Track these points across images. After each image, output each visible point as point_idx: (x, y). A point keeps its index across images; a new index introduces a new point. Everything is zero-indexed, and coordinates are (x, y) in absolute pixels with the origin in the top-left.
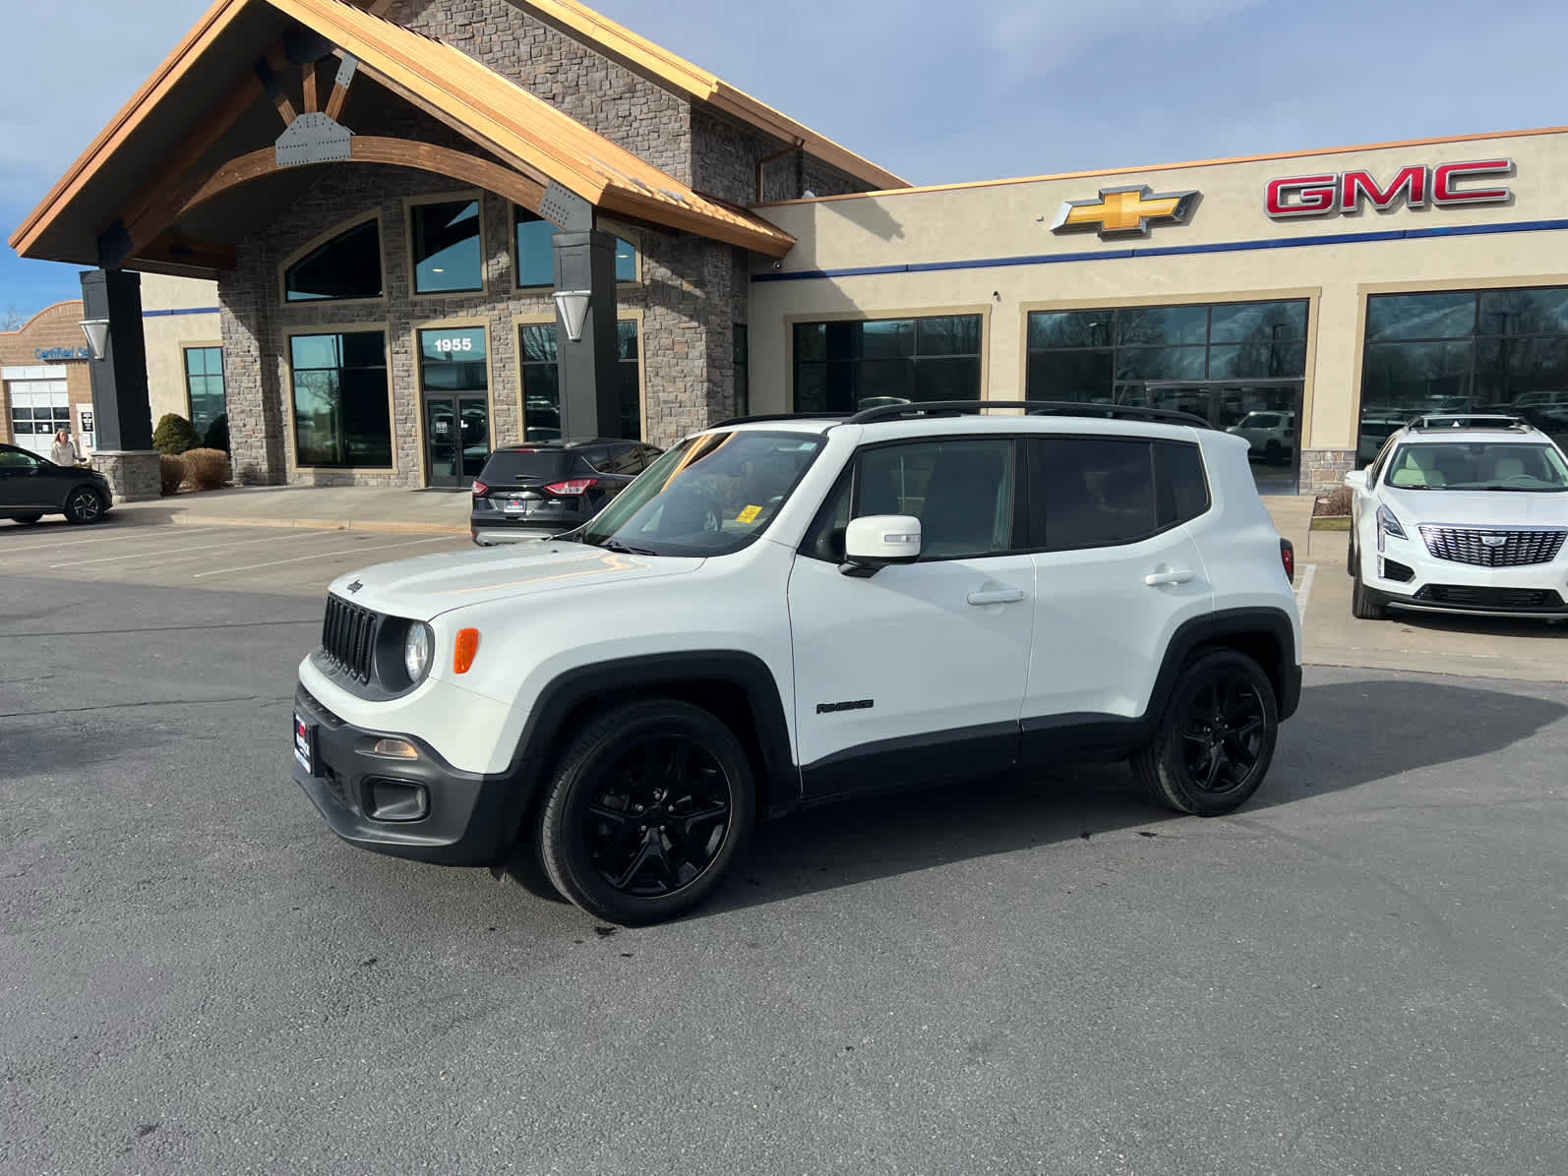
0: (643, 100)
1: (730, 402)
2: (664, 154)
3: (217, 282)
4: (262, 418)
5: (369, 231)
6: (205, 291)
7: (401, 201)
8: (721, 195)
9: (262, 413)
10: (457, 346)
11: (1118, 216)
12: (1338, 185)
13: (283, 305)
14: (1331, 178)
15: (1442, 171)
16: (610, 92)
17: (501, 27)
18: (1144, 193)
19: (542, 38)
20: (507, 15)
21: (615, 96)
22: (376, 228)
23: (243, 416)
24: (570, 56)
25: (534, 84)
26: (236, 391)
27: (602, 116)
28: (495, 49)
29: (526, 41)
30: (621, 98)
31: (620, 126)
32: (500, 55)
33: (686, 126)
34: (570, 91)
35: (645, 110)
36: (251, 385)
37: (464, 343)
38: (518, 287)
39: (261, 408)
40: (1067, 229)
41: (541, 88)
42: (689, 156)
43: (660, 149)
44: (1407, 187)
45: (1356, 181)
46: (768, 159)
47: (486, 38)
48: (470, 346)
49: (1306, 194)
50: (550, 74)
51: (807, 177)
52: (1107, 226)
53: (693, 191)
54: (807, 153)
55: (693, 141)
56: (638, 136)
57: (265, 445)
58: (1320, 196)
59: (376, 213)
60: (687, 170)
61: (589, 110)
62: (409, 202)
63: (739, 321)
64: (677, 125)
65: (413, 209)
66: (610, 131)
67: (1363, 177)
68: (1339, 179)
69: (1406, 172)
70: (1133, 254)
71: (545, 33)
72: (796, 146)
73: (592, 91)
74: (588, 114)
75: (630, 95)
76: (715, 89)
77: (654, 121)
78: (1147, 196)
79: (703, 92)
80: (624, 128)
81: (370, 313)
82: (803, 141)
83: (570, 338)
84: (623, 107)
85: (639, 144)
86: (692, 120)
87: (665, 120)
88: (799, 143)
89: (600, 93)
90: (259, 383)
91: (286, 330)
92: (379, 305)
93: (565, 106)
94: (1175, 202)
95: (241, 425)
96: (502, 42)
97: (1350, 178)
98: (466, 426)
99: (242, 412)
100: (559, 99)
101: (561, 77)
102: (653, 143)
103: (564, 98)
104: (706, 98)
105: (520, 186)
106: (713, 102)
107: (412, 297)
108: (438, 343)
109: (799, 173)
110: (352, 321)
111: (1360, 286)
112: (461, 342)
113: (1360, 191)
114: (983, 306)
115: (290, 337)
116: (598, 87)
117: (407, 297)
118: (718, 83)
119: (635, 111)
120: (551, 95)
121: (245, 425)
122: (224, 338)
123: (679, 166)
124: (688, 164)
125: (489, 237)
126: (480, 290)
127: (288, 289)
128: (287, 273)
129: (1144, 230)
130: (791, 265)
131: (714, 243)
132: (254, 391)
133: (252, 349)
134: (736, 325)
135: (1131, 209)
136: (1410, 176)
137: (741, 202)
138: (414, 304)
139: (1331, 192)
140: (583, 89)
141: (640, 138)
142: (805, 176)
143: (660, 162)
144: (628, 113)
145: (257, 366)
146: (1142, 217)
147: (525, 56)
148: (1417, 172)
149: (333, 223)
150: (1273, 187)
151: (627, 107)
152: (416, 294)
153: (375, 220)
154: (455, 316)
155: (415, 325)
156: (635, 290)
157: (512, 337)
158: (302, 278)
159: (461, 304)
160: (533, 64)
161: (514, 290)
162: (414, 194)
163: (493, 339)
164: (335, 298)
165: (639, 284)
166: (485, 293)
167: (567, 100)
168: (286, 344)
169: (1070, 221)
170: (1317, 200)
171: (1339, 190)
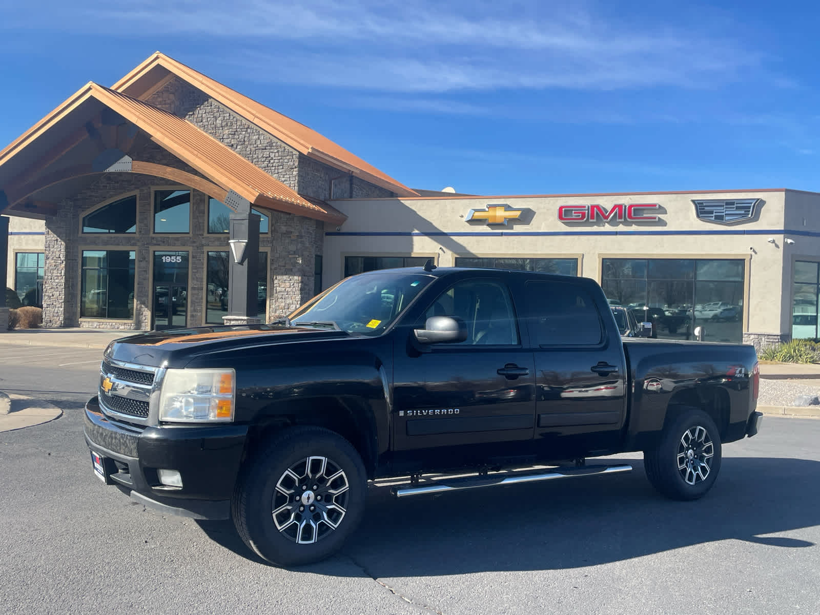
0: (276, 151)
2: (285, 176)
3: (45, 221)
4: (63, 292)
5: (132, 201)
6: (39, 225)
7: (150, 188)
8: (312, 195)
9: (63, 290)
10: (173, 260)
11: (495, 217)
12: (588, 210)
13: (80, 234)
14: (585, 207)
15: (631, 206)
16: (261, 145)
17: (207, 111)
19: (228, 118)
20: (211, 106)
21: (262, 148)
22: (135, 200)
23: (52, 290)
24: (241, 127)
25: (223, 138)
26: (50, 277)
27: (255, 156)
28: (204, 121)
29: (219, 119)
30: (265, 149)
31: (265, 161)
32: (206, 123)
33: (296, 164)
34: (240, 143)
35: (277, 154)
36: (59, 275)
37: (177, 259)
38: (209, 233)
39: (63, 287)
40: (472, 221)
41: (226, 141)
42: (297, 178)
43: (284, 173)
44: (616, 213)
45: (595, 208)
46: (334, 179)
47: (200, 115)
48: (181, 260)
49: (575, 213)
50: (231, 134)
51: (355, 186)
52: (490, 221)
53: (298, 194)
54: (355, 177)
55: (299, 171)
56: (273, 166)
57: (63, 306)
58: (580, 214)
59: (136, 192)
60: (296, 185)
61: (249, 153)
62: (153, 189)
63: (319, 254)
64: (292, 163)
65: (156, 192)
66: (259, 163)
67: (598, 207)
68: (588, 208)
69: (615, 207)
70: (502, 234)
71: (230, 116)
72: (349, 174)
73: (251, 144)
74: (248, 154)
75: (269, 148)
76: (310, 150)
77: (281, 160)
79: (305, 151)
80: (266, 163)
81: (129, 241)
82: (353, 172)
83: (237, 261)
84: (266, 153)
85: (273, 171)
86: (299, 162)
87: (286, 161)
88: (351, 172)
89: (255, 146)
90: (63, 274)
91: (81, 248)
92: (134, 238)
93: (238, 150)
94: (518, 213)
95: (51, 295)
96: (208, 118)
97: (593, 207)
98: (175, 300)
99: (52, 288)
100: (235, 146)
101: (236, 137)
102: (280, 171)
103: (237, 146)
104: (306, 154)
105: (216, 190)
106: (310, 156)
107: (152, 234)
108: (164, 258)
109: (351, 184)
110: (118, 245)
111: (599, 254)
112: (176, 258)
113: (597, 213)
114: (435, 254)
115: (83, 251)
116: (254, 143)
117: (149, 234)
118: (312, 148)
119: (272, 155)
120: (230, 144)
121: (53, 296)
122: (46, 250)
123: (292, 182)
124: (296, 181)
125: (195, 207)
126: (188, 233)
127: (84, 226)
128: (84, 219)
129: (506, 224)
130: (345, 229)
131: (307, 218)
132: (60, 278)
133: (61, 256)
134: (316, 256)
135: (501, 214)
136: (617, 208)
137: (322, 198)
138: (153, 238)
139: (585, 213)
140: (247, 143)
141: (274, 168)
143: (283, 179)
144: (268, 156)
145: (63, 265)
146: (505, 218)
147: (219, 125)
148: (620, 207)
149: (111, 196)
150: (561, 208)
151: (268, 153)
152: (154, 233)
153: (136, 196)
154: (174, 245)
155: (152, 249)
156: (267, 238)
157: (203, 257)
158: (92, 221)
159: (177, 239)
160: (222, 129)
161: (206, 235)
162: (157, 185)
163: (193, 257)
164: (109, 233)
165: (269, 235)
166: (191, 235)
167: (239, 147)
168: (80, 255)
169: (474, 218)
170: (579, 216)
171: (588, 212)
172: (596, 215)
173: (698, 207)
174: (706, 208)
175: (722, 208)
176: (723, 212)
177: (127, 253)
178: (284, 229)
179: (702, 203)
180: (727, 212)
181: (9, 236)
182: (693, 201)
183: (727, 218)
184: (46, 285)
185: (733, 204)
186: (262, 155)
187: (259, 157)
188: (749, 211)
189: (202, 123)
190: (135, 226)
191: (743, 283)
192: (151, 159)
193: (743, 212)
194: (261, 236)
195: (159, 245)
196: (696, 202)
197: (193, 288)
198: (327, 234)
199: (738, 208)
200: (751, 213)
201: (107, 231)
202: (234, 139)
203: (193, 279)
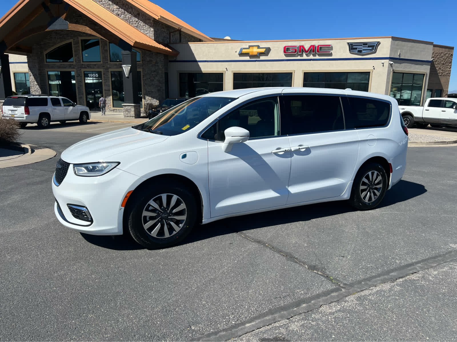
0: (141, 17)
1: (164, 92)
3: (26, 56)
5: (69, 45)
6: (24, 58)
7: (78, 38)
8: (161, 41)
9: (41, 91)
11: (253, 52)
12: (298, 48)
13: (45, 63)
14: (296, 46)
15: (318, 46)
16: (133, 15)
18: (258, 47)
22: (71, 44)
24: (123, 5)
25: (113, 11)
26: (33, 85)
27: (131, 20)
32: (104, 2)
33: (152, 25)
34: (123, 13)
38: (110, 61)
40: (241, 54)
42: (153, 32)
43: (146, 30)
44: (311, 49)
46: (172, 32)
49: (292, 49)
50: (118, 9)
52: (250, 54)
53: (154, 41)
54: (182, 31)
55: (154, 28)
56: (140, 26)
58: (294, 50)
59: (71, 40)
60: (153, 36)
61: (128, 18)
62: (80, 38)
64: (150, 24)
65: (82, 40)
66: (133, 24)
67: (303, 47)
68: (298, 47)
69: (311, 46)
70: (256, 61)
76: (160, 17)
77: (144, 23)
78: (259, 48)
79: (157, 18)
80: (137, 24)
81: (70, 66)
82: (181, 29)
83: (126, 76)
87: (147, 23)
88: (180, 29)
91: (47, 70)
92: (73, 65)
93: (122, 17)
94: (264, 50)
97: (300, 46)
99: (35, 91)
100: (120, 15)
102: (144, 28)
103: (121, 15)
104: (157, 19)
105: (113, 39)
106: (159, 20)
107: (82, 63)
108: (89, 75)
109: (180, 35)
110: (65, 68)
111: (303, 70)
112: (95, 75)
113: (302, 49)
114: (224, 71)
115: (48, 72)
117: (80, 62)
118: (160, 16)
120: (118, 14)
122: (29, 71)
123: (151, 34)
124: (153, 34)
125: (102, 48)
126: (100, 62)
127: (46, 58)
128: (46, 55)
129: (258, 56)
130: (179, 59)
131: (159, 53)
132: (38, 85)
134: (165, 73)
135: (255, 50)
136: (312, 47)
137: (166, 42)
139: (296, 49)
141: (141, 27)
142: (182, 36)
143: (146, 33)
145: (39, 79)
146: (258, 52)
148: (313, 46)
149: (59, 43)
150: (285, 47)
152: (83, 62)
153: (71, 42)
154: (94, 68)
155: (83, 70)
156: (140, 64)
157: (109, 74)
158: (51, 56)
159: (95, 65)
160: (113, 6)
161: (109, 62)
162: (82, 36)
163: (104, 74)
164: (60, 62)
165: (141, 62)
166: (102, 63)
167: (122, 15)
168: (46, 73)
169: (242, 52)
170: (294, 51)
171: (298, 49)
172: (302, 50)
173: (350, 46)
174: (354, 47)
175: (361, 46)
176: (362, 49)
177: (70, 72)
178: (148, 59)
179: (352, 44)
180: (363, 49)
181: (10, 64)
182: (348, 43)
183: (363, 51)
184: (32, 89)
185: (367, 44)
186: (134, 20)
187: (133, 21)
188: (374, 48)
189: (102, 2)
190: (72, 58)
191: (368, 84)
192: (77, 22)
193: (371, 48)
194: (137, 63)
195: (86, 68)
196: (349, 44)
197: (105, 90)
198: (170, 61)
199: (369, 46)
200: (374, 49)
201: (59, 61)
202: (119, 11)
203: (105, 85)
